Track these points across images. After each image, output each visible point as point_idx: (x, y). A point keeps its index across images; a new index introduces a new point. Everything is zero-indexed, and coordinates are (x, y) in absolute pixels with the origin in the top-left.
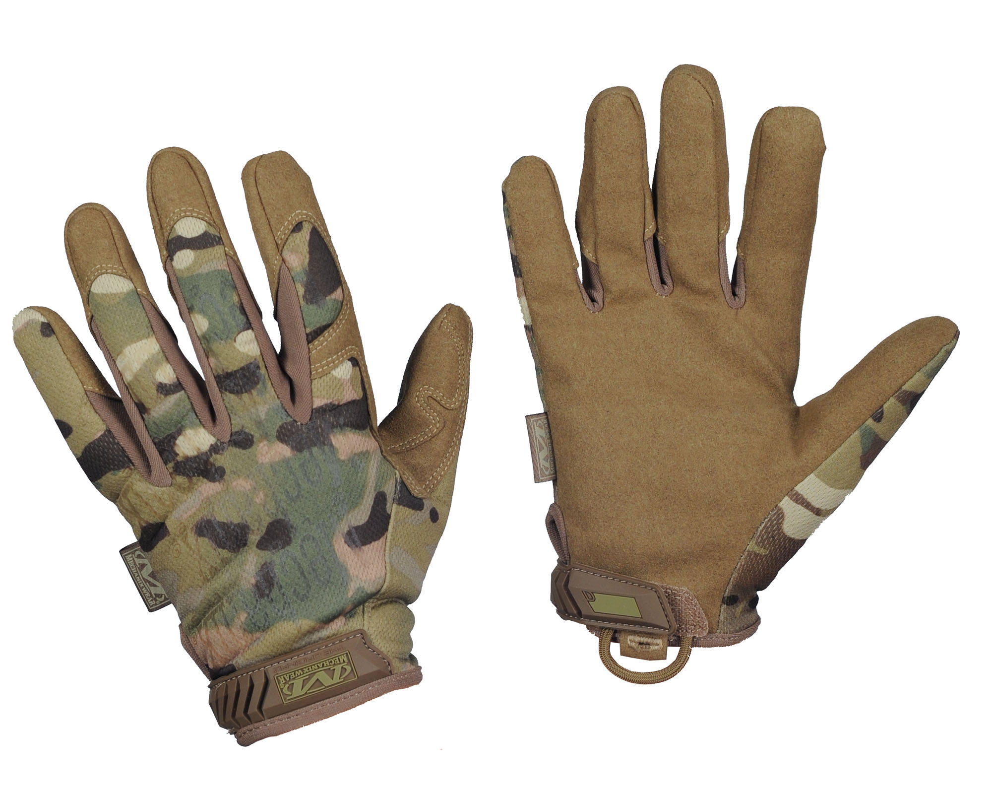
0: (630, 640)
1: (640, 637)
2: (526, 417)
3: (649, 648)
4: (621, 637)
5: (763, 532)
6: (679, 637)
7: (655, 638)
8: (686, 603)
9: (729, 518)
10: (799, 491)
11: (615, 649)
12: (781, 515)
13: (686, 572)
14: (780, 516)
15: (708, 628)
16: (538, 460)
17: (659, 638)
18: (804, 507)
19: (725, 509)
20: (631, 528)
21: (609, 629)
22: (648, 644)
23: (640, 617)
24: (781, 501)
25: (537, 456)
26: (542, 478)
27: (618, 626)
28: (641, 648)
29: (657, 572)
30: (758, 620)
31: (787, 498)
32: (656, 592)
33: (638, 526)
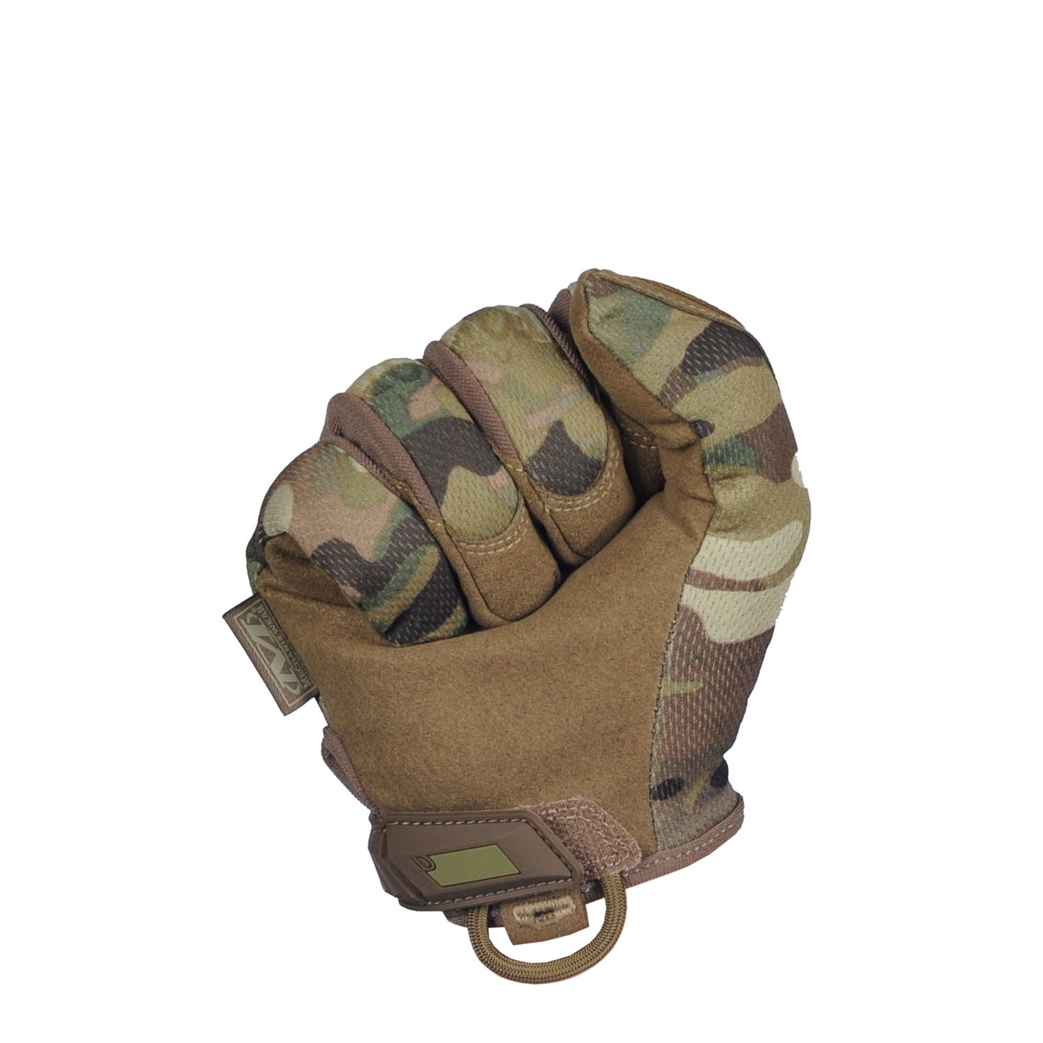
0: (519, 914)
1: (533, 903)
2: (224, 616)
3: (553, 916)
4: (504, 913)
5: (677, 658)
6: (596, 881)
7: (559, 897)
8: (588, 820)
9: (609, 658)
10: (702, 569)
11: (499, 937)
12: (694, 618)
13: (571, 771)
14: (693, 621)
15: (639, 848)
16: (272, 678)
17: (565, 895)
18: (726, 590)
19: (597, 645)
20: (451, 730)
21: (479, 907)
22: (550, 911)
23: (517, 872)
24: (681, 596)
25: (269, 672)
26: (293, 704)
27: (490, 898)
28: (540, 921)
29: (521, 789)
30: (739, 799)
31: (687, 587)
32: (527, 822)
33: (461, 721)
